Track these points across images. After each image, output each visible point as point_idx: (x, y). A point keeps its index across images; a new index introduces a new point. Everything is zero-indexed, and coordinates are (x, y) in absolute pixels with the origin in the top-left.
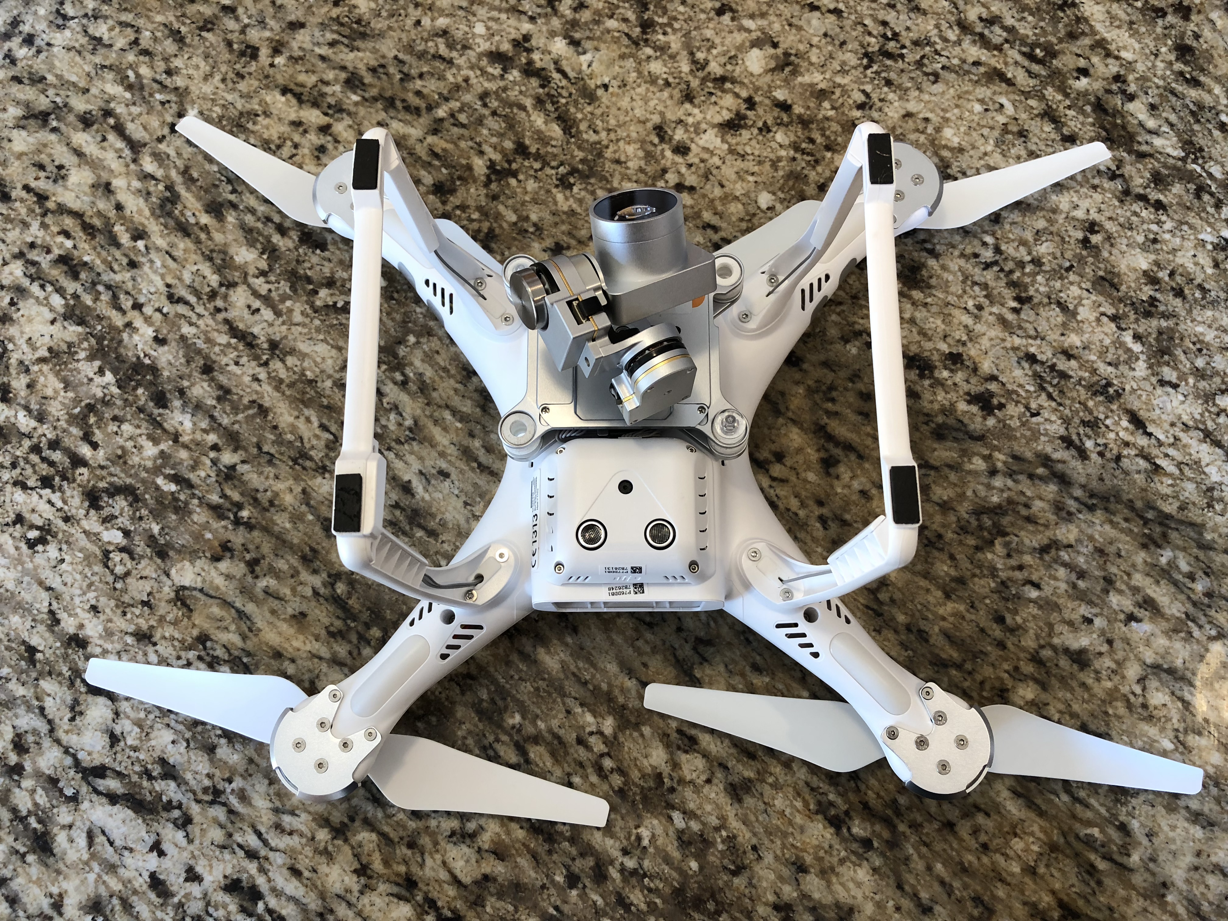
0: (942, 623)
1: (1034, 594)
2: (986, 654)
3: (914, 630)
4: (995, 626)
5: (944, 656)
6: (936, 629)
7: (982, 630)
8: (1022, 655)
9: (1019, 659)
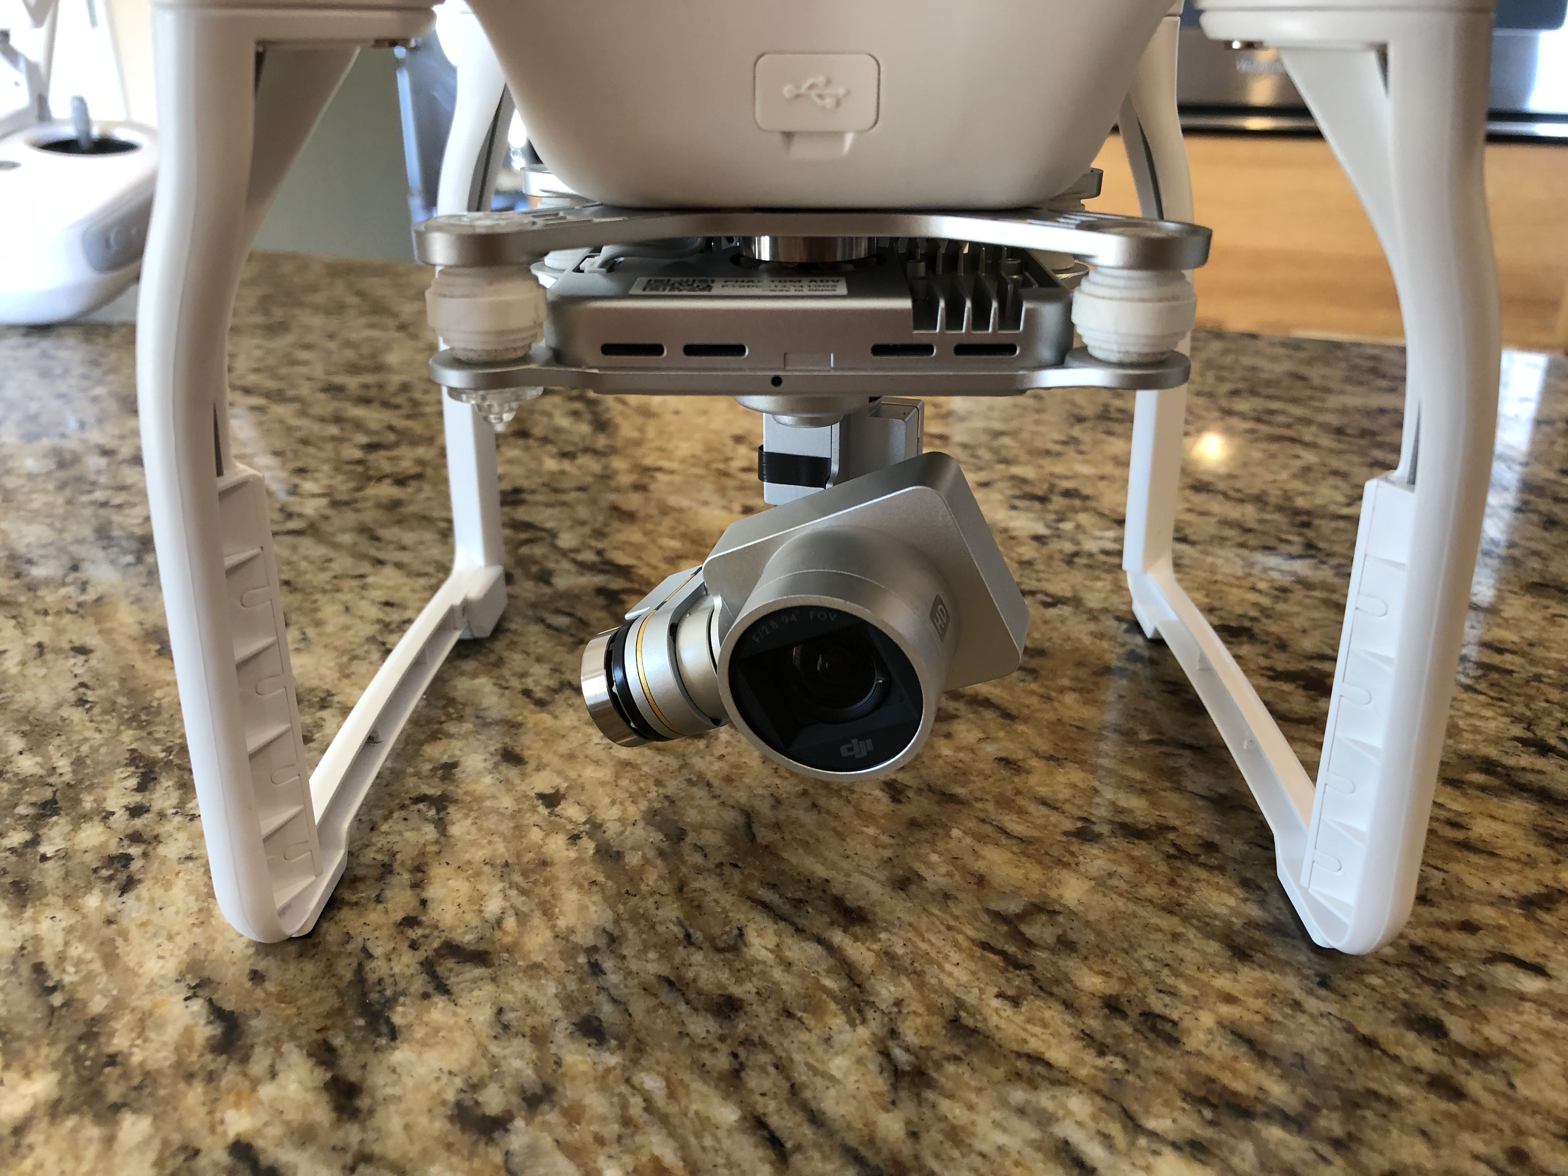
0: (1225, 1010)
1: (1532, 985)
2: (1392, 1103)
3: (1133, 1013)
4: (1411, 1037)
5: (1238, 1086)
6: (1207, 1019)
7: (1369, 1042)
8: (1528, 1122)
9: (1519, 1131)
